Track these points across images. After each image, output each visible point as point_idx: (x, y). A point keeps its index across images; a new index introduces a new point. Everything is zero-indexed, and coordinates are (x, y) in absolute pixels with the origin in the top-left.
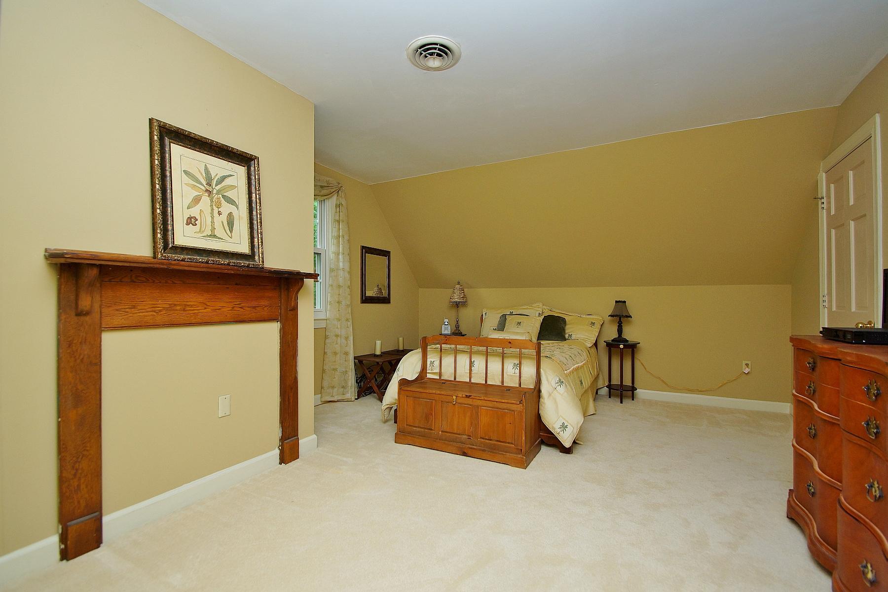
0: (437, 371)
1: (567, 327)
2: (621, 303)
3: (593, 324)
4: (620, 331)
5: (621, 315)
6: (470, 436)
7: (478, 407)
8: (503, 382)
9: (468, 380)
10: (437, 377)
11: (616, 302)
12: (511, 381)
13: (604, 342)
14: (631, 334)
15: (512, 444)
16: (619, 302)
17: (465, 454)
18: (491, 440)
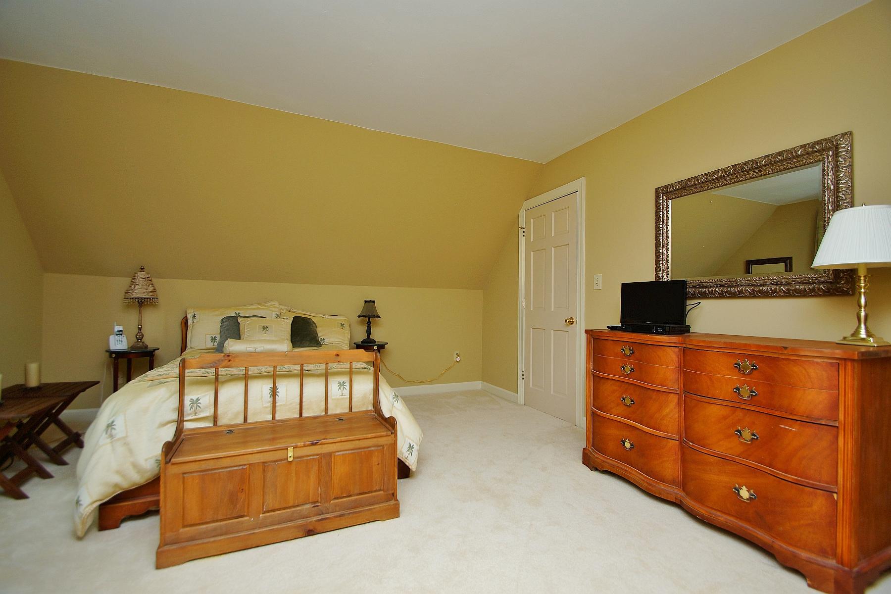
0: (210, 412)
1: (318, 330)
2: (370, 303)
3: (343, 325)
4: (369, 332)
5: (369, 315)
6: (317, 502)
7: (330, 455)
8: (326, 410)
9: (270, 417)
10: (208, 424)
11: (366, 301)
12: (338, 407)
13: (354, 344)
14: (378, 335)
15: (380, 490)
16: (370, 301)
17: (310, 533)
18: (350, 496)
